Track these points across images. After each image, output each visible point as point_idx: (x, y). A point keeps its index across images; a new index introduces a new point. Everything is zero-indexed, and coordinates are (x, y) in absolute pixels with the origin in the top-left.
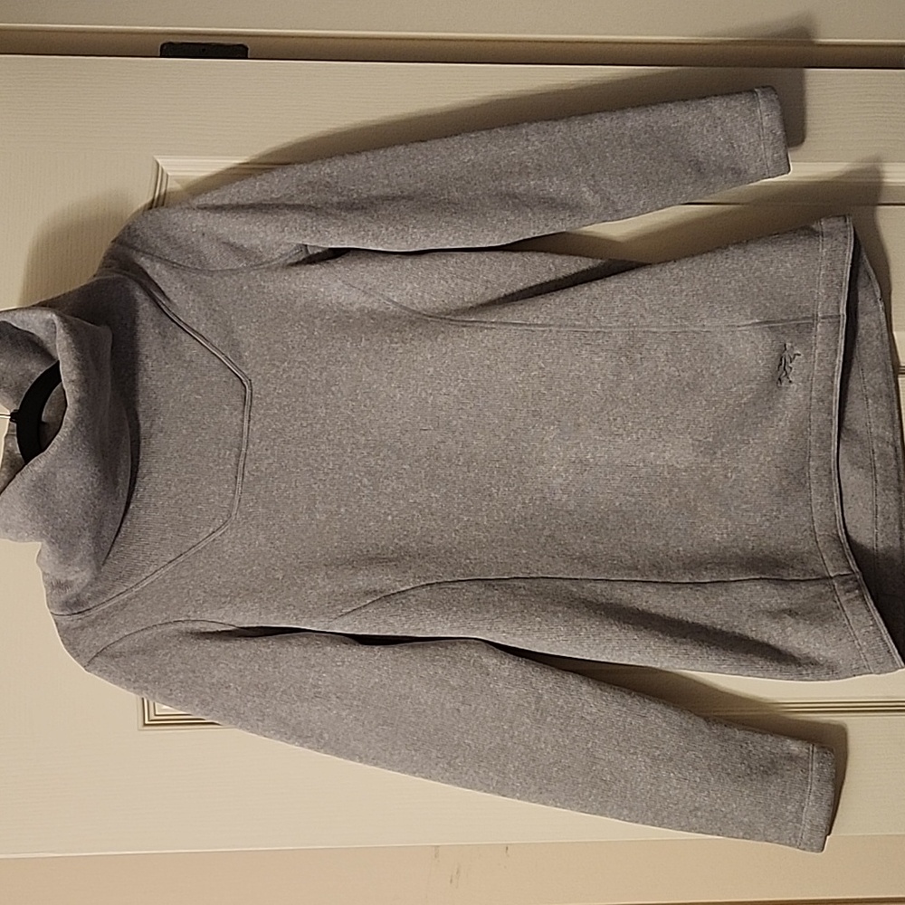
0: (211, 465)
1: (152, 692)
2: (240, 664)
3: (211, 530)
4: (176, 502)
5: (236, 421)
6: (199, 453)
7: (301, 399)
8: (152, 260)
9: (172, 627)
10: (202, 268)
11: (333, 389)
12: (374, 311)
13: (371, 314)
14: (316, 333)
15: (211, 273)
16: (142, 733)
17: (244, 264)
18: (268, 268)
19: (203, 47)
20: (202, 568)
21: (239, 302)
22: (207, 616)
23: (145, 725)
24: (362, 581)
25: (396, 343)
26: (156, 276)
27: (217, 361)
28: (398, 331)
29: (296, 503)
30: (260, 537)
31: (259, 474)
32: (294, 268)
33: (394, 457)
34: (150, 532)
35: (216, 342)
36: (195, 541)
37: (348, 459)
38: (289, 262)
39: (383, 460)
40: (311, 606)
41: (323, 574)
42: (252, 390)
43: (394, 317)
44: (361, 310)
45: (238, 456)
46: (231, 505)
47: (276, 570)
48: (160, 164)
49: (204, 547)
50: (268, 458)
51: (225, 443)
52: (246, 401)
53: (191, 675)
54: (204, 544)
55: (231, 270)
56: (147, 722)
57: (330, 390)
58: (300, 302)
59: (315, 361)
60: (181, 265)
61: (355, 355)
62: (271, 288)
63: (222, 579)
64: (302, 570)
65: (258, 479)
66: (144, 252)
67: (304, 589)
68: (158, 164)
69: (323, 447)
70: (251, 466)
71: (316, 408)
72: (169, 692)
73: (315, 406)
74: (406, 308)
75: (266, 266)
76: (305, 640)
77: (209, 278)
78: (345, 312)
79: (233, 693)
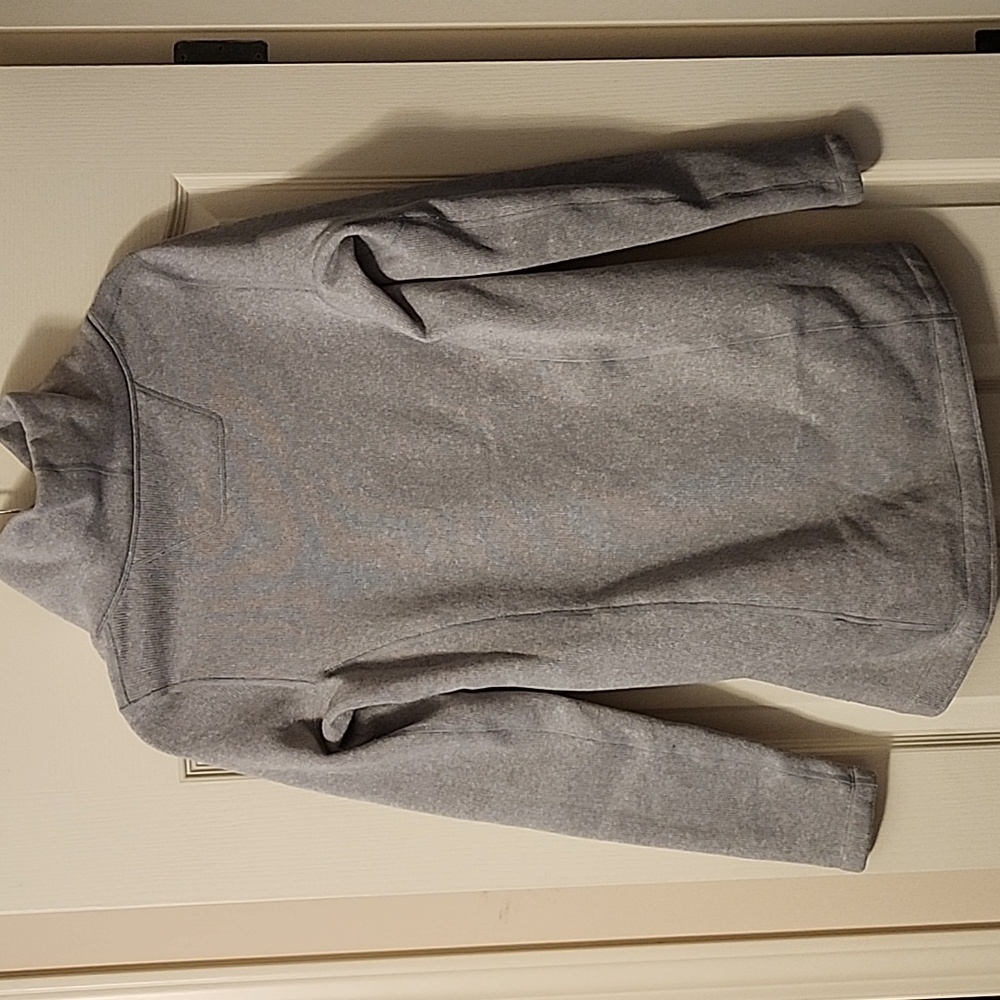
16: (184, 784)
19: (219, 46)
23: (188, 776)
48: (180, 182)
56: (189, 773)
68: (177, 183)
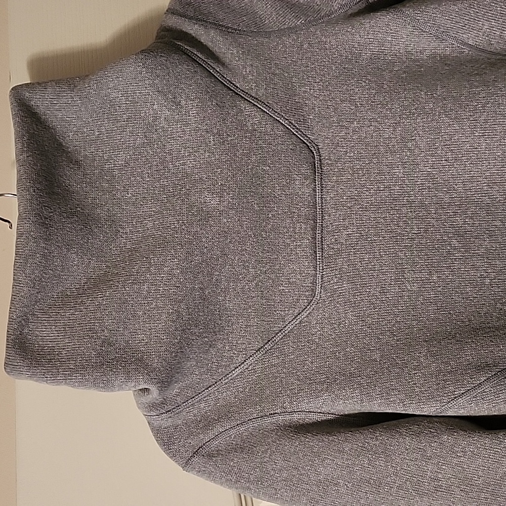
0: (288, 241)
1: (255, 492)
2: (347, 460)
3: (297, 311)
4: (257, 285)
5: (308, 191)
6: (274, 229)
7: (375, 161)
8: (206, 27)
9: (269, 420)
10: (259, 30)
11: (410, 145)
12: (446, 57)
13: (444, 60)
14: (385, 86)
15: (268, 34)
17: (302, 21)
18: (328, 22)
20: (293, 353)
21: (299, 62)
22: (304, 406)
24: (469, 355)
25: (477, 87)
26: (210, 44)
27: (281, 128)
28: (477, 74)
29: (383, 274)
30: (350, 315)
31: (339, 246)
32: (358, 18)
33: (484, 213)
34: (233, 320)
35: (277, 108)
36: (281, 325)
37: (433, 221)
38: (350, 12)
39: (471, 218)
40: (417, 390)
41: (424, 351)
42: (320, 156)
43: (470, 61)
44: (433, 57)
45: (314, 229)
46: (314, 283)
47: (372, 351)
49: (291, 331)
50: (346, 228)
51: (299, 216)
52: (316, 168)
53: (295, 473)
54: (290, 327)
55: (289, 28)
57: (406, 146)
58: (366, 55)
59: (386, 116)
60: (236, 30)
61: (431, 105)
62: (333, 43)
63: (315, 364)
64: (401, 349)
65: (339, 252)
66: (197, 20)
67: (406, 370)
69: (404, 210)
70: (329, 240)
71: (393, 168)
72: (274, 492)
73: (391, 166)
74: (483, 51)
75: (326, 19)
76: (415, 428)
77: (267, 40)
78: (415, 61)
79: (342, 490)
